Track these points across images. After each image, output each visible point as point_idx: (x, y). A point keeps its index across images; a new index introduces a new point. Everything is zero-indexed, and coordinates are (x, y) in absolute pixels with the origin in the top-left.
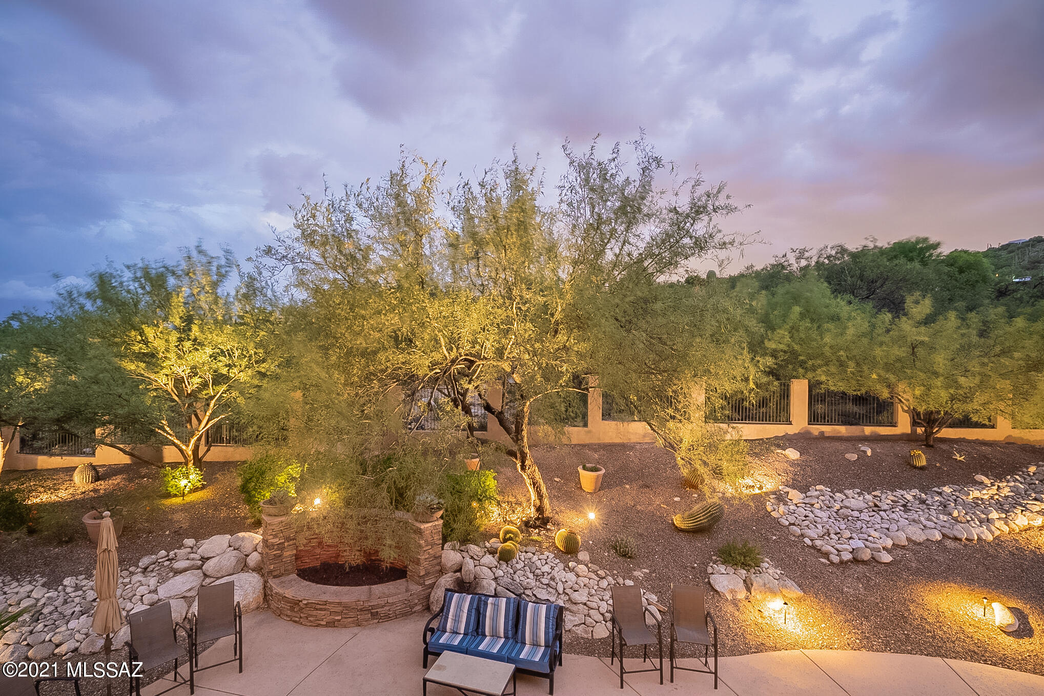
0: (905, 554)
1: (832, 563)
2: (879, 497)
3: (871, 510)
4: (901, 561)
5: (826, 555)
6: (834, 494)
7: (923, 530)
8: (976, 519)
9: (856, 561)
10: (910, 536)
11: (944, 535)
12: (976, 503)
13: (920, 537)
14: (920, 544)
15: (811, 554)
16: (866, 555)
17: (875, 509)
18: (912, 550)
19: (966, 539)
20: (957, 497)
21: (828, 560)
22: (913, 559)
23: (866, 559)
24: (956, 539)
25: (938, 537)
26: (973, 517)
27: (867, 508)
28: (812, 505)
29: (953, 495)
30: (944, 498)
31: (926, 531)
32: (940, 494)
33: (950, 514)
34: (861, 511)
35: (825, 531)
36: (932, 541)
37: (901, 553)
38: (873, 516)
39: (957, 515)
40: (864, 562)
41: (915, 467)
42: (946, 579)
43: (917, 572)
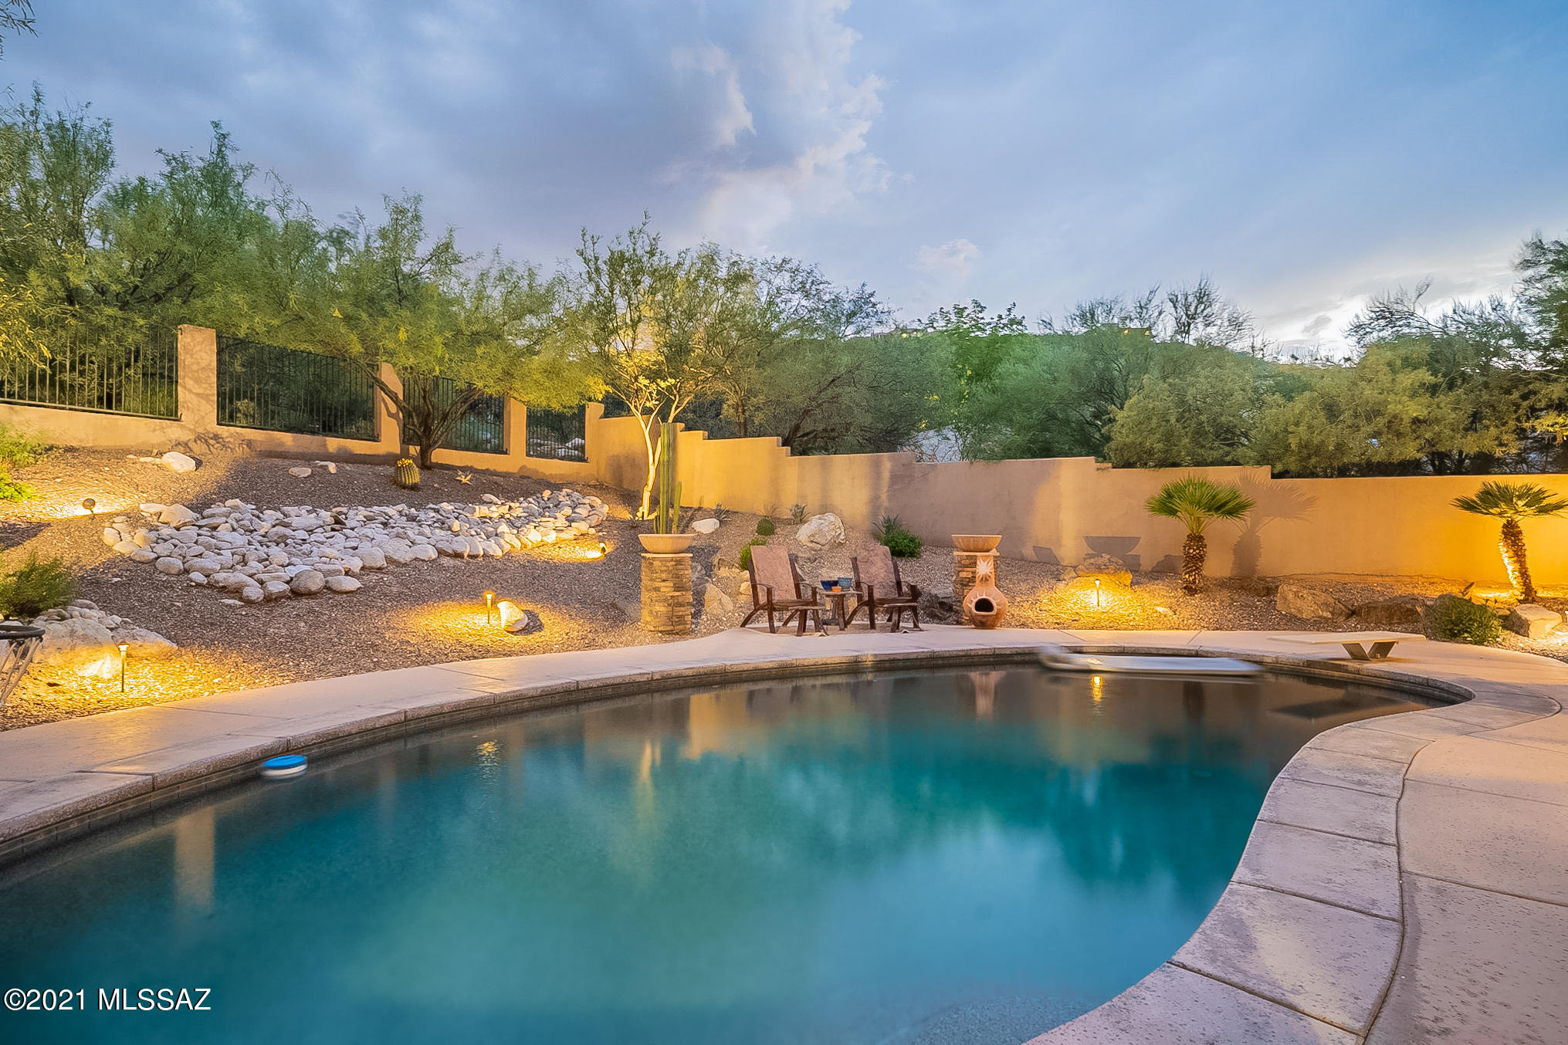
0: (382, 578)
1: (249, 602)
2: (345, 514)
3: (329, 528)
4: (374, 587)
5: (236, 591)
6: (262, 513)
7: (410, 547)
8: (482, 533)
9: (296, 594)
10: (391, 554)
11: (441, 552)
12: (484, 520)
13: (404, 554)
14: (405, 565)
15: (205, 596)
16: (316, 583)
17: (337, 527)
18: (393, 573)
19: (469, 556)
20: (460, 514)
21: (241, 599)
22: (395, 582)
23: (314, 588)
24: (458, 555)
25: (433, 554)
26: (479, 530)
27: (321, 526)
28: (215, 528)
29: (454, 512)
30: (442, 516)
31: (415, 548)
32: (437, 511)
33: (450, 529)
34: (311, 532)
35: (237, 558)
36: (423, 561)
37: (375, 577)
38: (332, 537)
39: (459, 529)
40: (311, 595)
41: (404, 487)
42: (442, 599)
43: (399, 598)
